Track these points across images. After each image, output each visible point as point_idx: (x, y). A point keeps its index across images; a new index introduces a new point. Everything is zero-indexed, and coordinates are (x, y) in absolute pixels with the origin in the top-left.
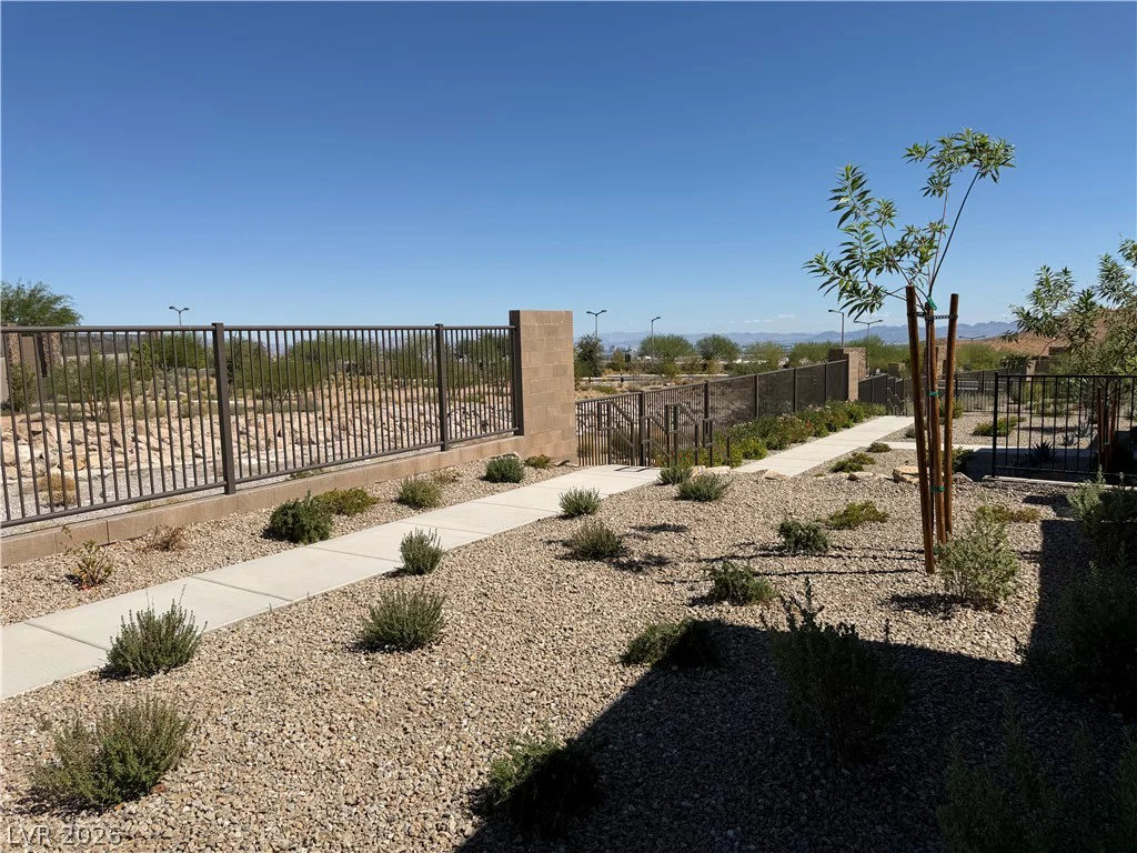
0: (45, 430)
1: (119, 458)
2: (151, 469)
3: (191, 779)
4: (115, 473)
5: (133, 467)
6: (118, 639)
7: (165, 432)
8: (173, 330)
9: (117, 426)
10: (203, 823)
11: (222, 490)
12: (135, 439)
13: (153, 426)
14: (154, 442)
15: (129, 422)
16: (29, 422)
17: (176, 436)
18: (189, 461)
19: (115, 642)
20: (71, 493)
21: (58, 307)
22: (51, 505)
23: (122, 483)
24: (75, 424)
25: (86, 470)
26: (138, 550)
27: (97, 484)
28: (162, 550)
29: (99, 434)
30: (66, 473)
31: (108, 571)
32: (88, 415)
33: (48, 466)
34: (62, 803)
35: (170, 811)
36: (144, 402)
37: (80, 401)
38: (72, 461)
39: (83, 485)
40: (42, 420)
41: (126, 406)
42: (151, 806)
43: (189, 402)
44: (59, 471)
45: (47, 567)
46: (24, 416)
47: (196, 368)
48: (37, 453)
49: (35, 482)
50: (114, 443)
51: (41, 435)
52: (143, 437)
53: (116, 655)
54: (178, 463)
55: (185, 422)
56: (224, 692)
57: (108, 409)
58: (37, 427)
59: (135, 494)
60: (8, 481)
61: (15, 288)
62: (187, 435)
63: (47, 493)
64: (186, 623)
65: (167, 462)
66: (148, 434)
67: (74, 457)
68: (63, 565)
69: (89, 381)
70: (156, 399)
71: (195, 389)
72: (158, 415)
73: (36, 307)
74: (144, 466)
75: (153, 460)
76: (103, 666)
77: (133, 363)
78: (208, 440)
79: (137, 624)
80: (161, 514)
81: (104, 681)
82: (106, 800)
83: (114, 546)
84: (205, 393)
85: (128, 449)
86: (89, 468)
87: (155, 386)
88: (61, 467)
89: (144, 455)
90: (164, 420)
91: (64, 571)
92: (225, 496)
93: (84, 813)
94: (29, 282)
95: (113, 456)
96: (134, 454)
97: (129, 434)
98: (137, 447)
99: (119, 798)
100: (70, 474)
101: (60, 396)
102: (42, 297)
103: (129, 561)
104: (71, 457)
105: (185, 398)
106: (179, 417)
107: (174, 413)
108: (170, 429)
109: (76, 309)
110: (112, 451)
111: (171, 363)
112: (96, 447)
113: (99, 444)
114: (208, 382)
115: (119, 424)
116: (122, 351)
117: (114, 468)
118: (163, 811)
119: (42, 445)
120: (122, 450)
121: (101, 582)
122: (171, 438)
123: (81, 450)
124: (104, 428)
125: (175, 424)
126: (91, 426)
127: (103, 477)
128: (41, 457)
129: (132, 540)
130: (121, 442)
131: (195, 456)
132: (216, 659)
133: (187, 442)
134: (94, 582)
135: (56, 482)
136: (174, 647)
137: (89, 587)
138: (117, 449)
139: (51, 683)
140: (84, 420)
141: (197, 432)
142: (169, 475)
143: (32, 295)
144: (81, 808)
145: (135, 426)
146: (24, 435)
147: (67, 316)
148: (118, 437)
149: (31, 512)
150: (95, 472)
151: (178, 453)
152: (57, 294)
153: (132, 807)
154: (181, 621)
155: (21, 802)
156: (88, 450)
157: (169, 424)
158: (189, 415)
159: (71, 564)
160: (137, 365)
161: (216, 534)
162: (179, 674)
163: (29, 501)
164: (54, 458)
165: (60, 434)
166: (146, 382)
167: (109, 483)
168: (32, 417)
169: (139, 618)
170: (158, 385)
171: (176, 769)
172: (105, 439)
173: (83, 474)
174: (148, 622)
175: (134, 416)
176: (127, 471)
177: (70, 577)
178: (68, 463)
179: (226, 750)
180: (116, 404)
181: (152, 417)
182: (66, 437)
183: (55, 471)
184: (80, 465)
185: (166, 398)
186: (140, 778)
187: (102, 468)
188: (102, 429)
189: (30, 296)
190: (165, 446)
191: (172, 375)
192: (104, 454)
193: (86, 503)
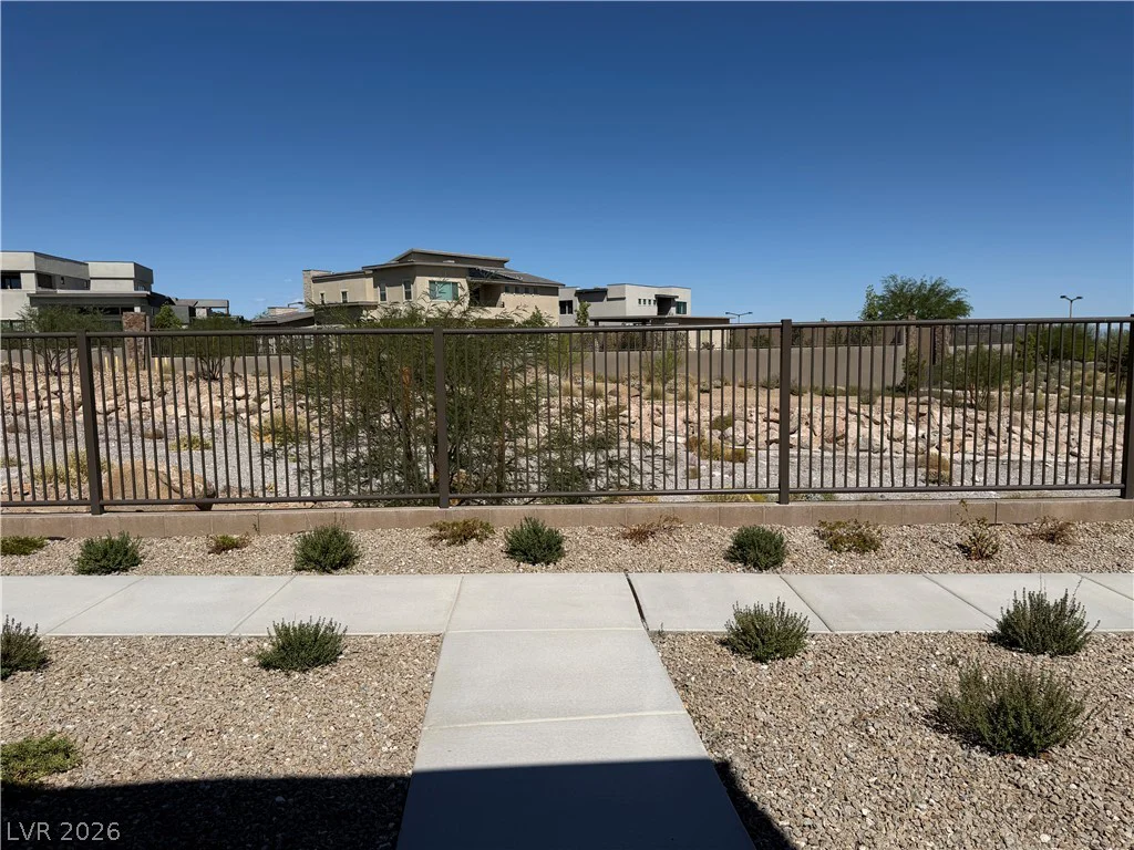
0: (930, 413)
1: (992, 447)
2: (1021, 460)
3: (1079, 761)
4: (986, 460)
5: (1004, 457)
6: (1008, 611)
7: (1040, 425)
8: (1062, 323)
9: (994, 415)
10: (1090, 807)
11: (1118, 492)
12: (1010, 430)
13: (1028, 418)
14: (1028, 434)
15: (1006, 412)
16: (918, 404)
17: (1052, 430)
18: (1062, 460)
19: (1005, 613)
20: (946, 473)
21: (952, 300)
22: (927, 481)
23: (992, 471)
24: (956, 410)
25: (960, 454)
26: (1023, 535)
27: (969, 468)
28: (1048, 541)
29: (976, 421)
30: (943, 454)
31: (996, 548)
32: (968, 402)
33: (928, 447)
34: (960, 731)
35: (1057, 780)
36: (1023, 393)
37: (963, 389)
38: (949, 444)
39: (958, 468)
40: (929, 404)
41: (1005, 396)
42: (1040, 768)
43: (1070, 397)
44: (937, 452)
45: (942, 533)
46: (915, 399)
47: (1082, 361)
48: (921, 432)
49: (916, 458)
50: (989, 431)
51: (926, 417)
52: (1017, 429)
53: (1006, 625)
54: (1050, 459)
55: (1064, 419)
56: (1115, 695)
57: (988, 398)
58: (923, 409)
59: (1002, 482)
60: (894, 454)
61: (919, 283)
62: (1064, 431)
63: (925, 470)
64: (1077, 615)
65: (1039, 456)
66: (1023, 426)
67: (951, 440)
68: (954, 534)
69: (974, 369)
70: (1035, 392)
71: (1079, 383)
72: (1036, 408)
73: (934, 300)
74: (1016, 457)
75: (1025, 452)
76: (990, 632)
77: (1016, 354)
78: (1086, 438)
79: (1028, 602)
80: (1049, 506)
81: (993, 644)
82: (999, 746)
83: (1001, 527)
84: (1090, 388)
85: (1002, 438)
86: (963, 452)
87: (1036, 377)
88: (939, 448)
89: (1016, 447)
90: (1041, 413)
91: (956, 540)
92: (1121, 500)
93: (978, 747)
94: (931, 278)
95: (986, 444)
96: (1007, 445)
97: (1004, 424)
98: (1010, 437)
99: (1010, 749)
100: (946, 456)
101: (947, 383)
102: (940, 291)
103: (1014, 544)
104: (948, 440)
105: (1067, 393)
106: (1058, 412)
107: (1053, 407)
108: (1047, 422)
109: (968, 301)
110: (987, 439)
111: (1056, 355)
112: (973, 434)
113: (975, 432)
114: (1095, 377)
115: (996, 413)
116: (1008, 342)
117: (986, 455)
118: (1050, 777)
119: (926, 427)
120: (996, 439)
121: (988, 557)
122: (1046, 432)
123: (958, 435)
124: (982, 416)
125: (1052, 418)
126: (971, 413)
127: (975, 462)
128: (923, 437)
129: (1018, 525)
130: (995, 431)
131: (1069, 454)
132: (1105, 660)
133: (1063, 438)
134: (981, 556)
135: (933, 461)
136: (1063, 636)
137: (977, 559)
138: (991, 437)
139: (945, 632)
140: (964, 406)
141: (1075, 429)
142: (1038, 470)
143: (932, 289)
144: (975, 743)
145: (1011, 416)
146: (912, 415)
147: (961, 307)
148: (993, 426)
149: (911, 484)
150: (969, 457)
151: (1051, 448)
152: (953, 287)
153: (1020, 761)
154: (1073, 612)
155: (926, 717)
156: (964, 435)
157: (1046, 416)
158: (1069, 411)
159: (962, 534)
160: (1019, 356)
161: (1107, 537)
162: (1065, 662)
163: (910, 475)
164: (934, 439)
165: (941, 417)
166: (1028, 374)
167: (980, 468)
168: (922, 400)
169: (1030, 598)
170: (1039, 378)
171: (1064, 746)
172: (981, 426)
173: (957, 457)
174: (1038, 604)
175: (1011, 407)
176: (998, 460)
177: (960, 546)
178: (946, 445)
179: (1117, 751)
180: (995, 393)
181: (1029, 410)
182: (947, 421)
183: (934, 451)
184: (956, 448)
185: (1047, 391)
186: (1031, 739)
187: (975, 454)
188: (980, 417)
189: (930, 290)
190: (1039, 439)
191: (1055, 368)
192: (979, 440)
193: (957, 483)
